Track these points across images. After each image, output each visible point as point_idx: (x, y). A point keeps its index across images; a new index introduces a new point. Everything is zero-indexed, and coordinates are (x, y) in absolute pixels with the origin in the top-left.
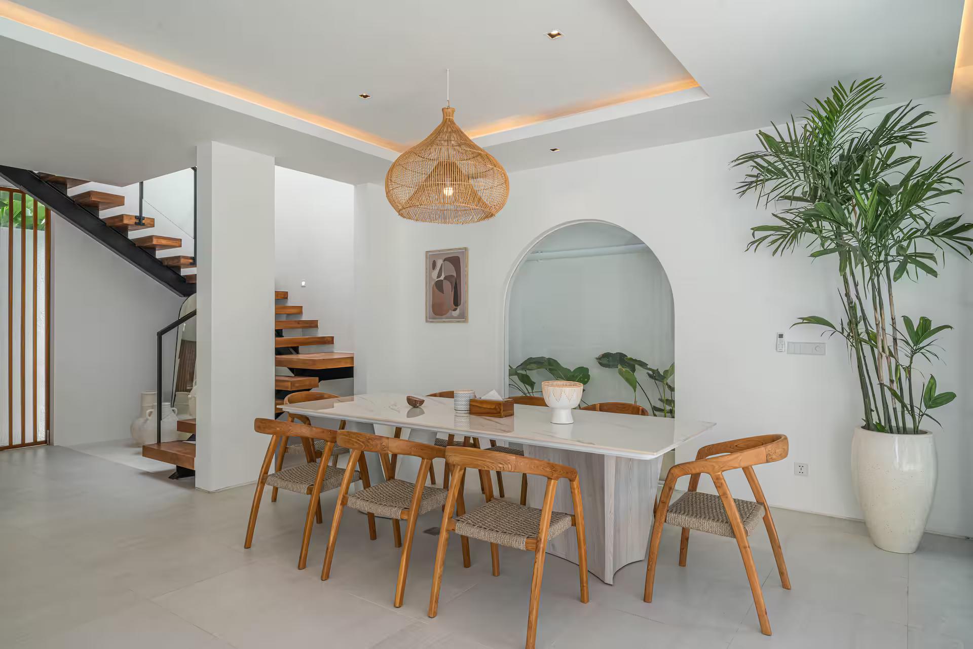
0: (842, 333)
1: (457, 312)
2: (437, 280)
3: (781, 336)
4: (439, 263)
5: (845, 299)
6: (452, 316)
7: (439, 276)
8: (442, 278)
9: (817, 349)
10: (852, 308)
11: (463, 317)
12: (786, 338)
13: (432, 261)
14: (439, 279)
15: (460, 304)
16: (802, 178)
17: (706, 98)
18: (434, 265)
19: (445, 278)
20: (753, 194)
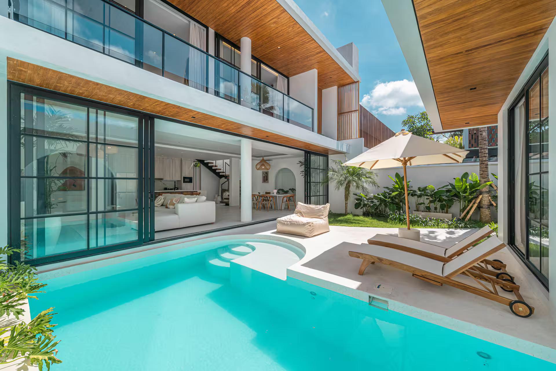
7: (264, 175)
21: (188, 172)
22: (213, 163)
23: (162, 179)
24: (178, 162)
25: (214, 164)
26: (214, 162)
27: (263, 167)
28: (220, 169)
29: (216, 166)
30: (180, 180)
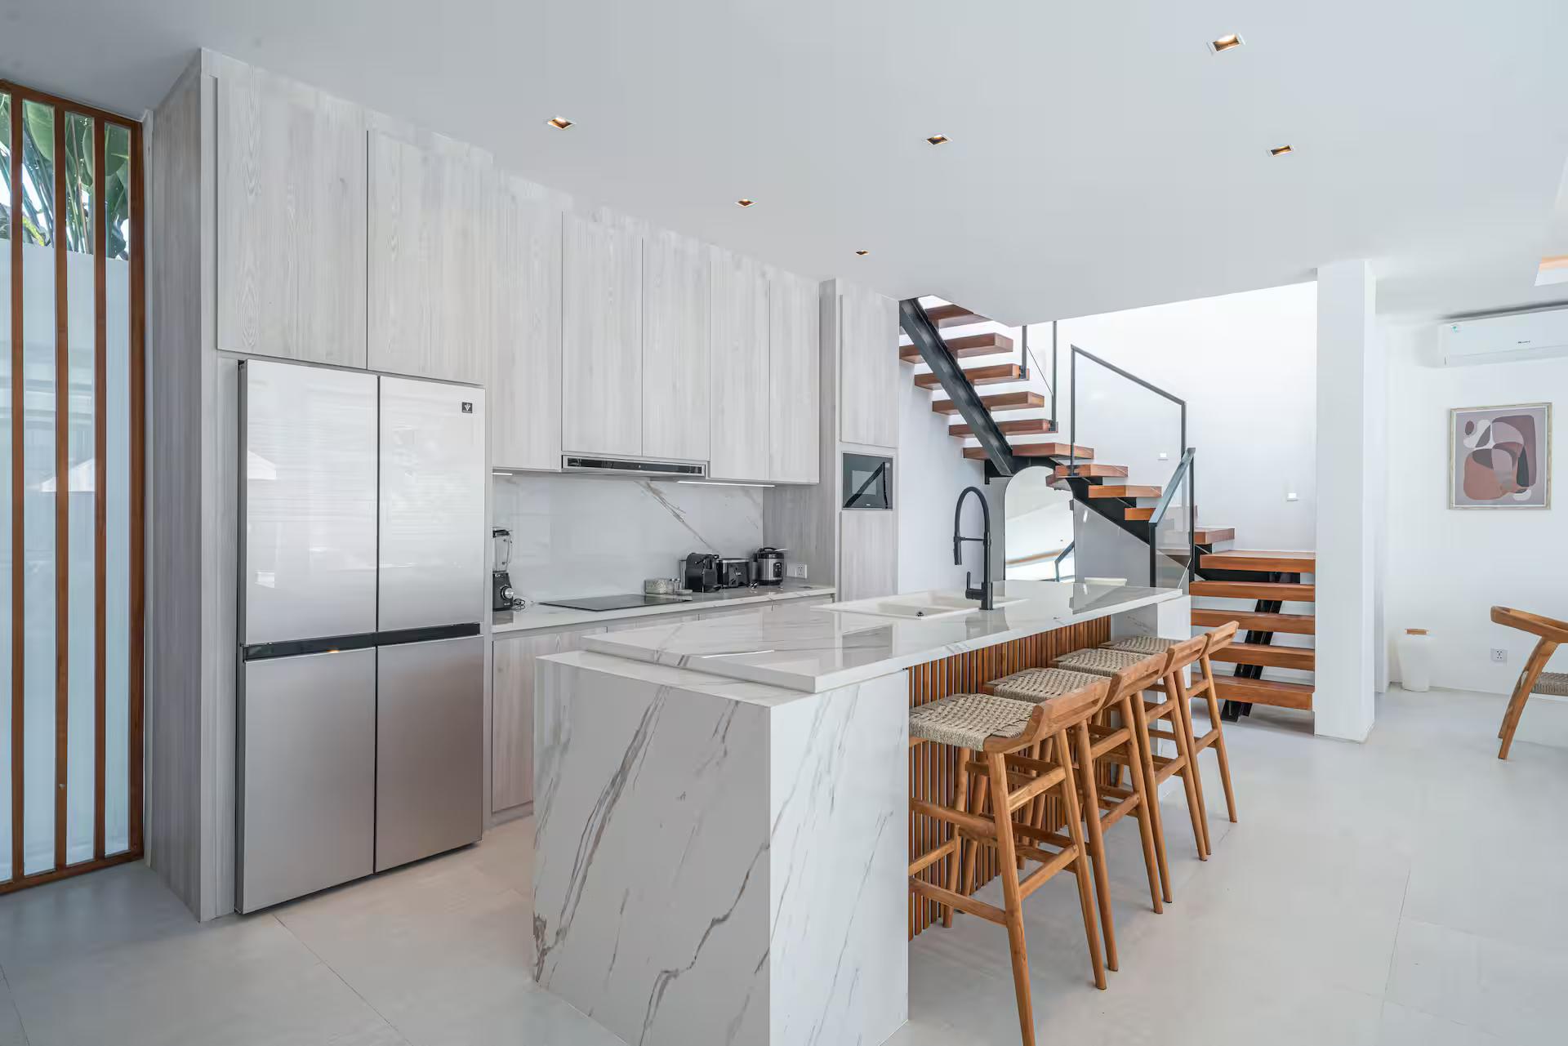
1: (1528, 493)
2: (1475, 449)
4: (1481, 426)
6: (1514, 500)
7: (1483, 440)
8: (1491, 445)
11: (1542, 501)
13: (1463, 422)
14: (1484, 447)
15: (1534, 482)
18: (1470, 428)
19: (1496, 447)
21: (871, 412)
22: (1005, 346)
23: (696, 470)
28: (1037, 401)
29: (1019, 373)
30: (817, 481)
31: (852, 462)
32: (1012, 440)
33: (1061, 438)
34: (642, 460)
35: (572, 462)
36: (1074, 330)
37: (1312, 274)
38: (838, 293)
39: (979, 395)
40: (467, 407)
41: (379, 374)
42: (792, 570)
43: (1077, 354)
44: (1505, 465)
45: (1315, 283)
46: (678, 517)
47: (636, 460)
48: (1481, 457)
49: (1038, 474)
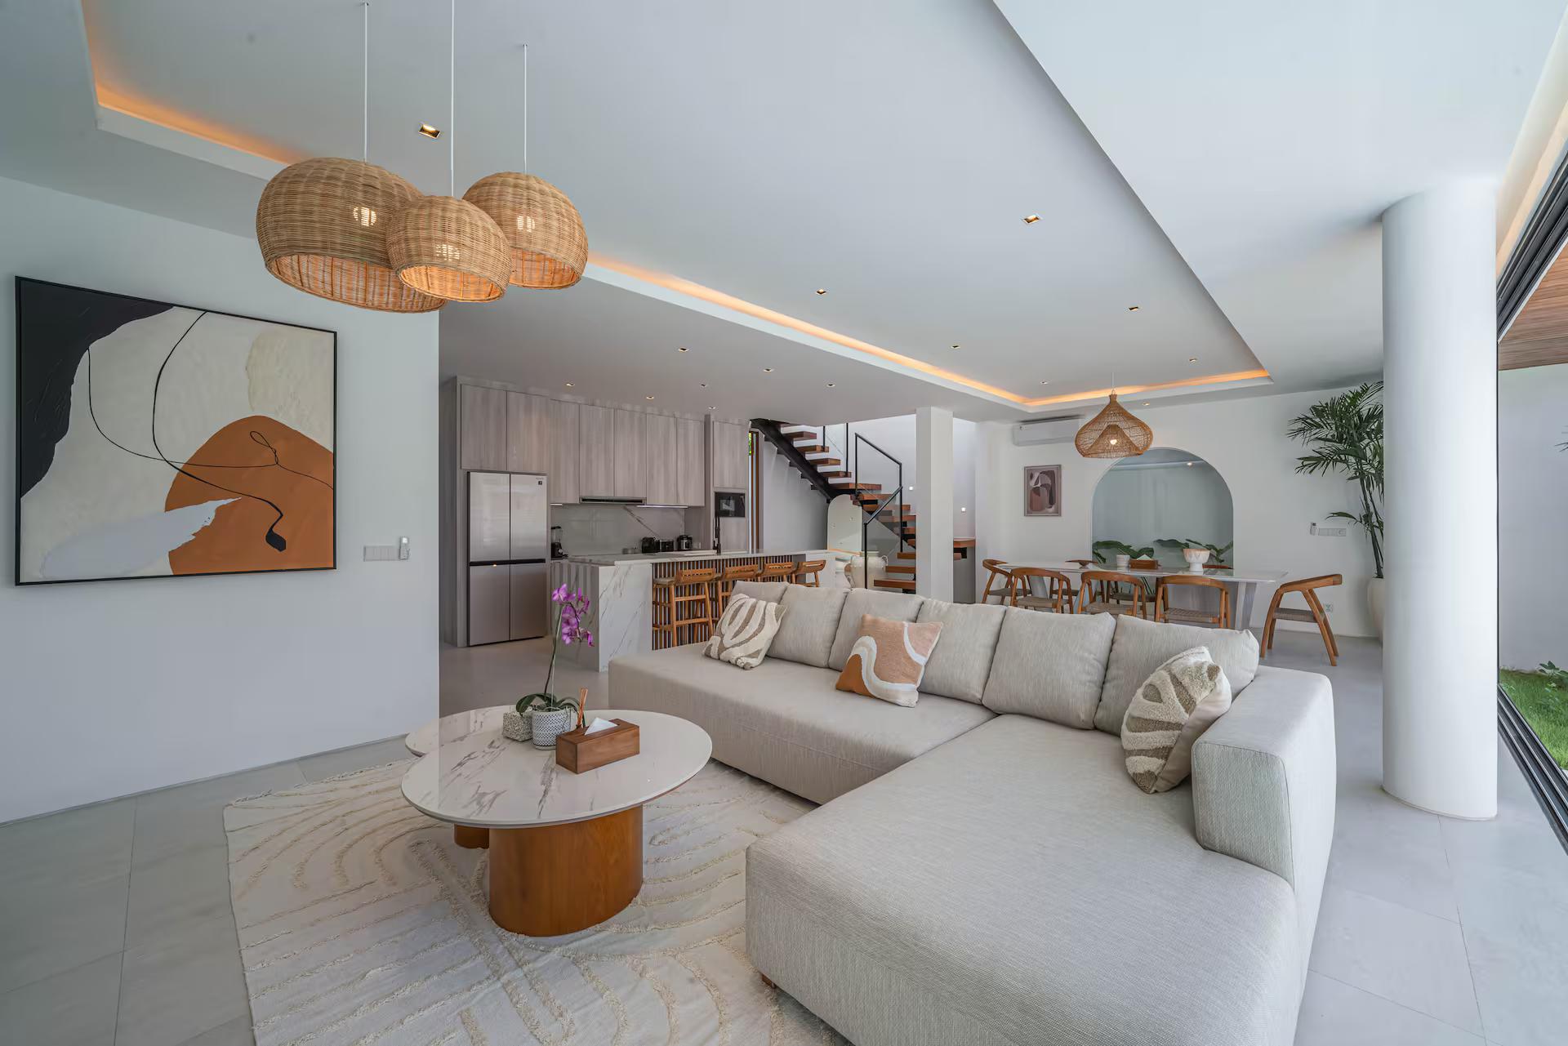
0: (1361, 522)
3: (1314, 524)
4: (1036, 475)
5: (1364, 502)
7: (1037, 483)
8: (1039, 485)
9: (1341, 532)
10: (1368, 507)
11: (1058, 513)
12: (1318, 526)
13: (1029, 473)
16: (1334, 429)
17: (1272, 383)
18: (1032, 477)
20: (1300, 438)
21: (731, 473)
22: (813, 436)
23: (640, 501)
24: (694, 430)
25: (818, 442)
26: (818, 430)
27: (1113, 442)
28: (837, 462)
29: (824, 449)
30: (703, 505)
31: (720, 497)
32: (831, 481)
33: (851, 480)
34: (615, 498)
35: (584, 500)
36: (855, 427)
37: (914, 412)
38: (712, 420)
39: (807, 459)
40: (540, 483)
41: (510, 473)
42: (695, 545)
43: (859, 439)
44: (1045, 493)
45: (915, 415)
46: (639, 521)
47: (611, 498)
48: (1036, 491)
49: (846, 499)
